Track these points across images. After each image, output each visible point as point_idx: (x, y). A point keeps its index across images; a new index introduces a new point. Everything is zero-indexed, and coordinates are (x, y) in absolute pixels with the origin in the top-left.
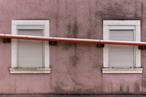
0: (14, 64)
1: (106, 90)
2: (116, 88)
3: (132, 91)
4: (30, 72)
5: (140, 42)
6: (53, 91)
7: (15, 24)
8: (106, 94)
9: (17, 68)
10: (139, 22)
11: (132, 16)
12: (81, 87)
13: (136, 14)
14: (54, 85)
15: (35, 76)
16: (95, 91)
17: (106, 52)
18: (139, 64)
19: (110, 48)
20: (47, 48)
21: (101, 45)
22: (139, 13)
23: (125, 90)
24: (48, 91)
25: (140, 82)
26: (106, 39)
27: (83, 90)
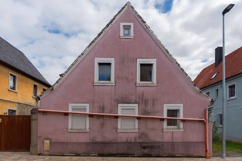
0: (70, 127)
1: (119, 141)
2: (124, 140)
3: (133, 141)
4: (79, 131)
5: (138, 116)
6: (91, 141)
7: (71, 105)
8: (119, 143)
9: (71, 129)
10: (137, 105)
11: (134, 101)
12: (105, 139)
13: (136, 101)
14: (91, 138)
15: (81, 133)
16: (113, 141)
17: (119, 121)
18: (137, 127)
19: (122, 118)
20: (88, 119)
21: (117, 117)
22: (138, 100)
23: (129, 140)
24: (88, 141)
25: (137, 136)
26: (119, 114)
27: (107, 140)
